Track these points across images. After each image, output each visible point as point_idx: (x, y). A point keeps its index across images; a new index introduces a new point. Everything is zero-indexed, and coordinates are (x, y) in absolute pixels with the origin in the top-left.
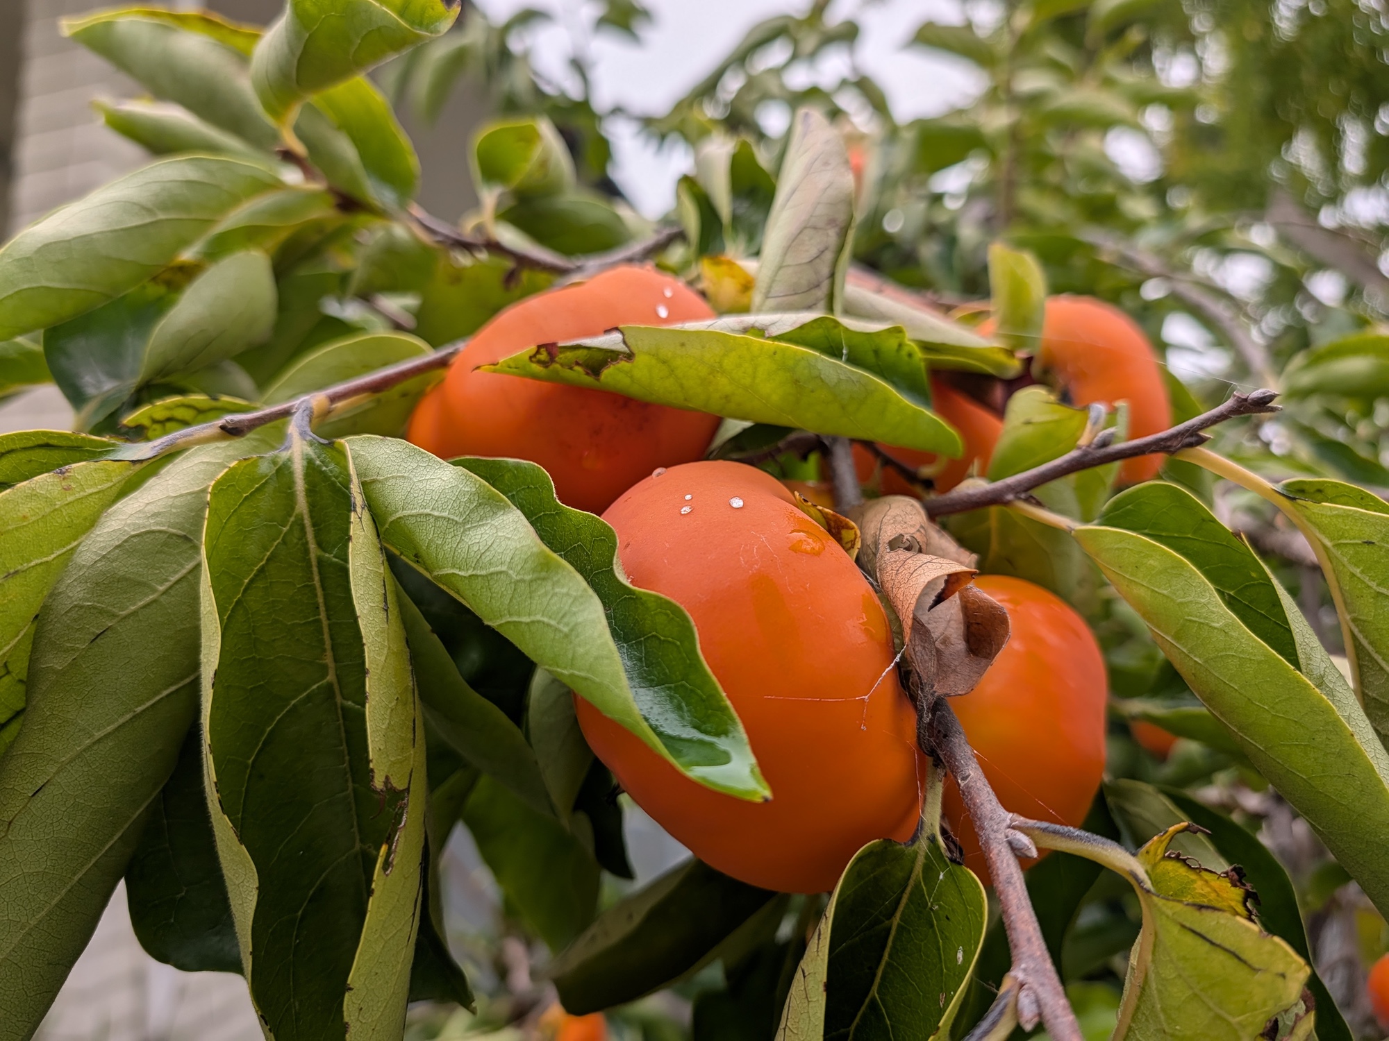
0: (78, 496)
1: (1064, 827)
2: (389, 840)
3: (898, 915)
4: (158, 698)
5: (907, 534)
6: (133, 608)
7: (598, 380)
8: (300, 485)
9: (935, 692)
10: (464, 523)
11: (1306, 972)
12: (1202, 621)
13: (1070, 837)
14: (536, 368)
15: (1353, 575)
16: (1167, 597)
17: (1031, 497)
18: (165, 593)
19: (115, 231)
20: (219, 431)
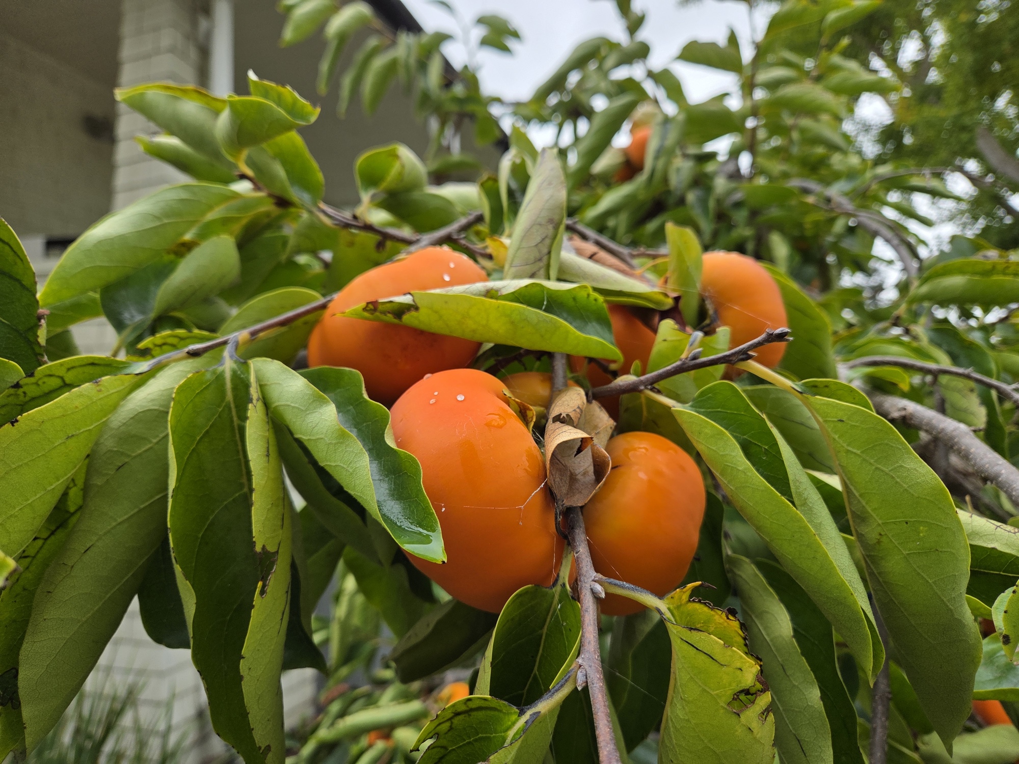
0: (106, 394)
1: (621, 582)
2: (264, 579)
3: (546, 627)
4: (152, 500)
5: (564, 413)
6: (139, 452)
7: (401, 321)
8: (229, 385)
9: (564, 504)
10: (306, 410)
11: (758, 668)
12: (732, 466)
13: (623, 587)
14: (366, 314)
15: (834, 439)
16: (715, 451)
17: (654, 388)
18: (157, 443)
19: (139, 231)
20: (187, 354)
